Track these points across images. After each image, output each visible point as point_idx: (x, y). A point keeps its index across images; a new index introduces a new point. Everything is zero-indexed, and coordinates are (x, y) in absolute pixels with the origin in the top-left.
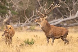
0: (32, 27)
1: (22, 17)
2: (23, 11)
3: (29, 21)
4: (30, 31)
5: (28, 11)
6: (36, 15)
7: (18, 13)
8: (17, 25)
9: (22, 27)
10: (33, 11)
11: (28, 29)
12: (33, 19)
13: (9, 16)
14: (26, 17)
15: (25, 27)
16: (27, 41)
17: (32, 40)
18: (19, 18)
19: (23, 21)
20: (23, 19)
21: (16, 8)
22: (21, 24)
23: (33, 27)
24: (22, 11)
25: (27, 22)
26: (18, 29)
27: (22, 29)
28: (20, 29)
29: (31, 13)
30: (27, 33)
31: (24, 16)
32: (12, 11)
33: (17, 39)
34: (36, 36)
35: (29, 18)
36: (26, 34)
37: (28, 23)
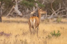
0: (58, 19)
1: (49, 10)
2: (50, 4)
3: (56, 14)
4: (57, 23)
5: (55, 4)
6: (62, 8)
7: (45, 6)
8: (44, 17)
9: (49, 19)
10: (60, 4)
11: (54, 21)
12: (60, 12)
13: (37, 9)
14: (53, 9)
15: (51, 19)
16: (53, 33)
17: (59, 32)
18: (46, 10)
19: (50, 13)
20: (50, 12)
21: (43, 1)
22: (48, 17)
23: (60, 19)
24: (48, 4)
25: (54, 14)
26: (45, 21)
27: (48, 21)
28: (47, 21)
29: (58, 6)
30: (54, 25)
31: (51, 9)
32: (39, 4)
33: (43, 31)
34: (62, 27)
35: (55, 10)
36: (52, 26)
37: (55, 16)
